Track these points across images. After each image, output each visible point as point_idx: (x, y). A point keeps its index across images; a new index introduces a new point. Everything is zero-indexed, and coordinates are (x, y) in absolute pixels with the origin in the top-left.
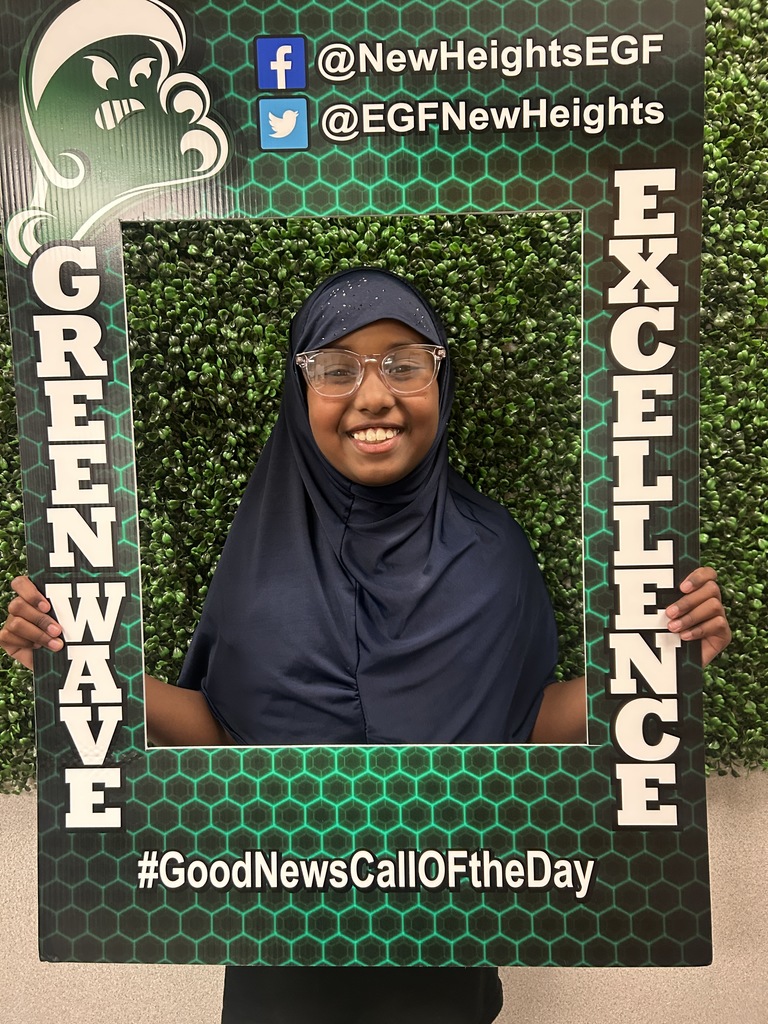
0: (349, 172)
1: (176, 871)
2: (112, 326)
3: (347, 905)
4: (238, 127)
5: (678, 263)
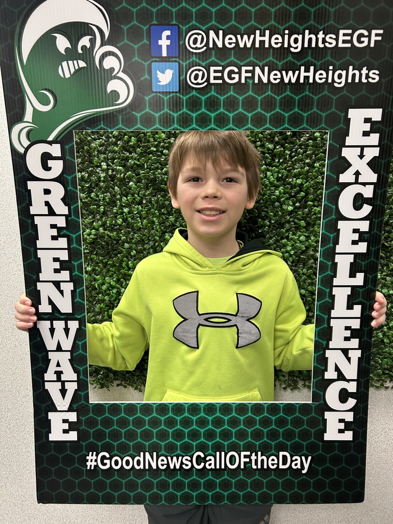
0: (201, 106)
1: (105, 461)
2: (70, 188)
3: (191, 477)
4: (140, 78)
5: (379, 161)
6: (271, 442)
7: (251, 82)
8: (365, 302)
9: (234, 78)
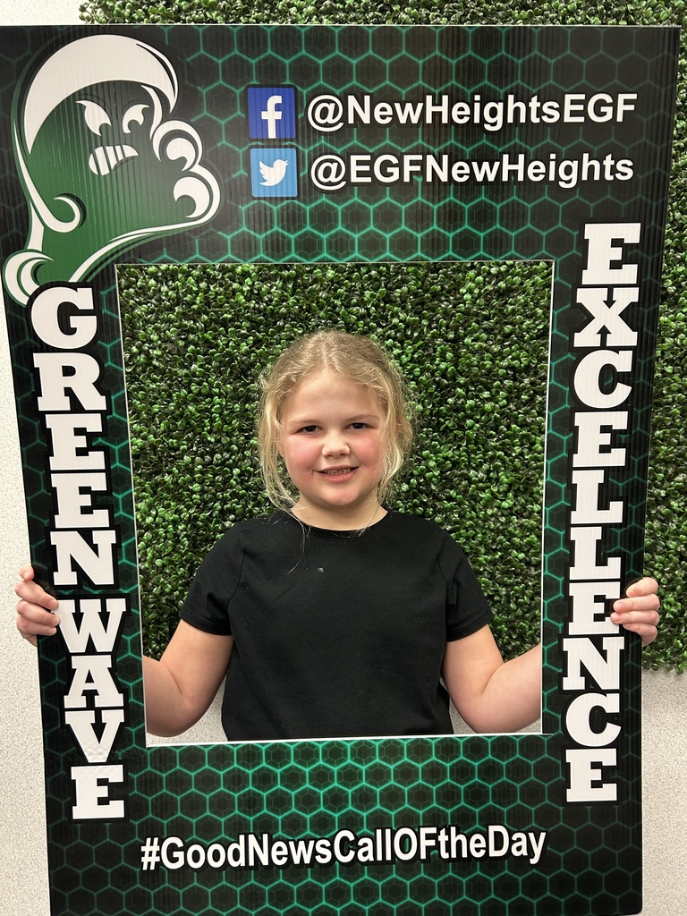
0: (336, 221)
1: (176, 854)
2: (109, 363)
3: (331, 878)
4: (230, 175)
5: (638, 311)
6: (473, 809)
7: (420, 180)
8: (627, 551)
9: (391, 174)
